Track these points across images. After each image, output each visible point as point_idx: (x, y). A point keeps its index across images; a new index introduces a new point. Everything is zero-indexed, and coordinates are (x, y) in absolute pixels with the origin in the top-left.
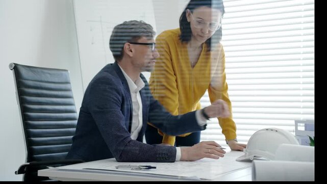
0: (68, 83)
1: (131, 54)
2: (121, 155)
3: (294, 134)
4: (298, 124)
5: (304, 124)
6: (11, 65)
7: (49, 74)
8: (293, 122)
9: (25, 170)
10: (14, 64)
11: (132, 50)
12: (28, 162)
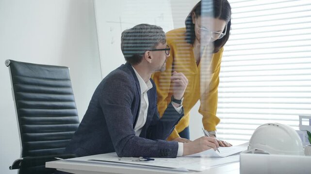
0: (67, 80)
1: (150, 61)
2: (122, 151)
3: (298, 129)
4: (303, 119)
5: (308, 119)
6: (7, 62)
7: (48, 71)
8: (298, 118)
9: (20, 165)
10: (10, 60)
11: (151, 57)
12: (22, 157)
